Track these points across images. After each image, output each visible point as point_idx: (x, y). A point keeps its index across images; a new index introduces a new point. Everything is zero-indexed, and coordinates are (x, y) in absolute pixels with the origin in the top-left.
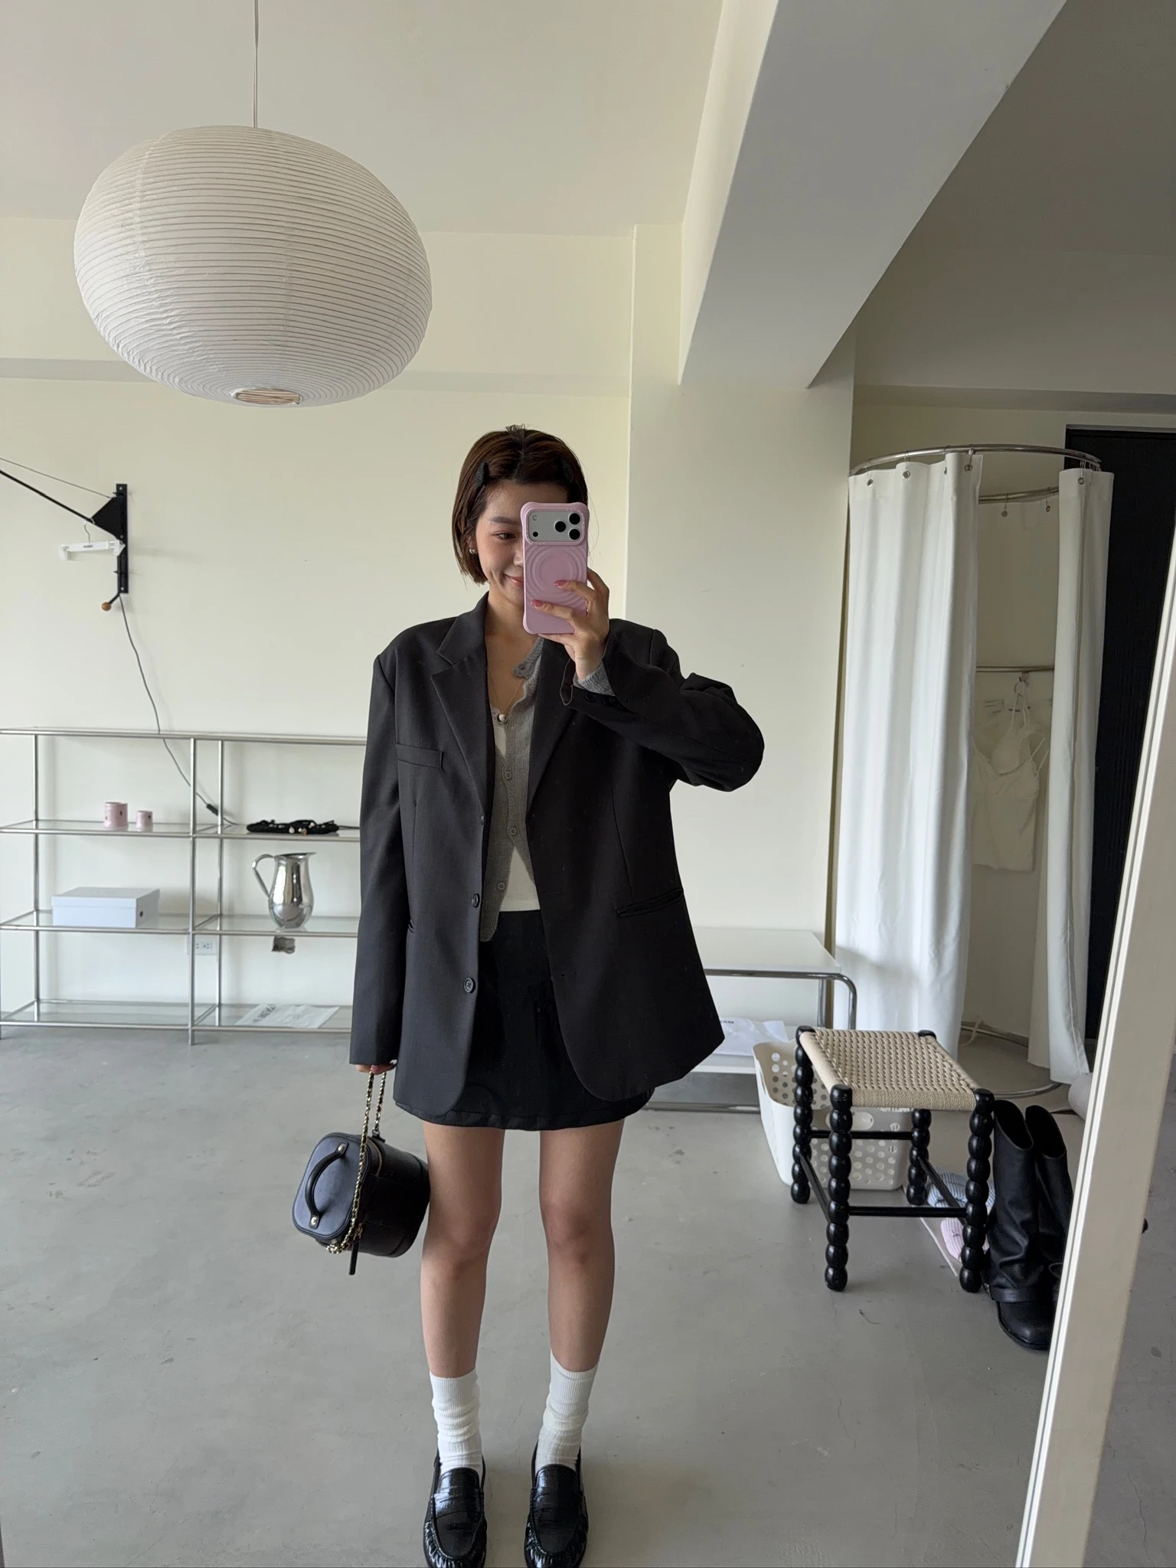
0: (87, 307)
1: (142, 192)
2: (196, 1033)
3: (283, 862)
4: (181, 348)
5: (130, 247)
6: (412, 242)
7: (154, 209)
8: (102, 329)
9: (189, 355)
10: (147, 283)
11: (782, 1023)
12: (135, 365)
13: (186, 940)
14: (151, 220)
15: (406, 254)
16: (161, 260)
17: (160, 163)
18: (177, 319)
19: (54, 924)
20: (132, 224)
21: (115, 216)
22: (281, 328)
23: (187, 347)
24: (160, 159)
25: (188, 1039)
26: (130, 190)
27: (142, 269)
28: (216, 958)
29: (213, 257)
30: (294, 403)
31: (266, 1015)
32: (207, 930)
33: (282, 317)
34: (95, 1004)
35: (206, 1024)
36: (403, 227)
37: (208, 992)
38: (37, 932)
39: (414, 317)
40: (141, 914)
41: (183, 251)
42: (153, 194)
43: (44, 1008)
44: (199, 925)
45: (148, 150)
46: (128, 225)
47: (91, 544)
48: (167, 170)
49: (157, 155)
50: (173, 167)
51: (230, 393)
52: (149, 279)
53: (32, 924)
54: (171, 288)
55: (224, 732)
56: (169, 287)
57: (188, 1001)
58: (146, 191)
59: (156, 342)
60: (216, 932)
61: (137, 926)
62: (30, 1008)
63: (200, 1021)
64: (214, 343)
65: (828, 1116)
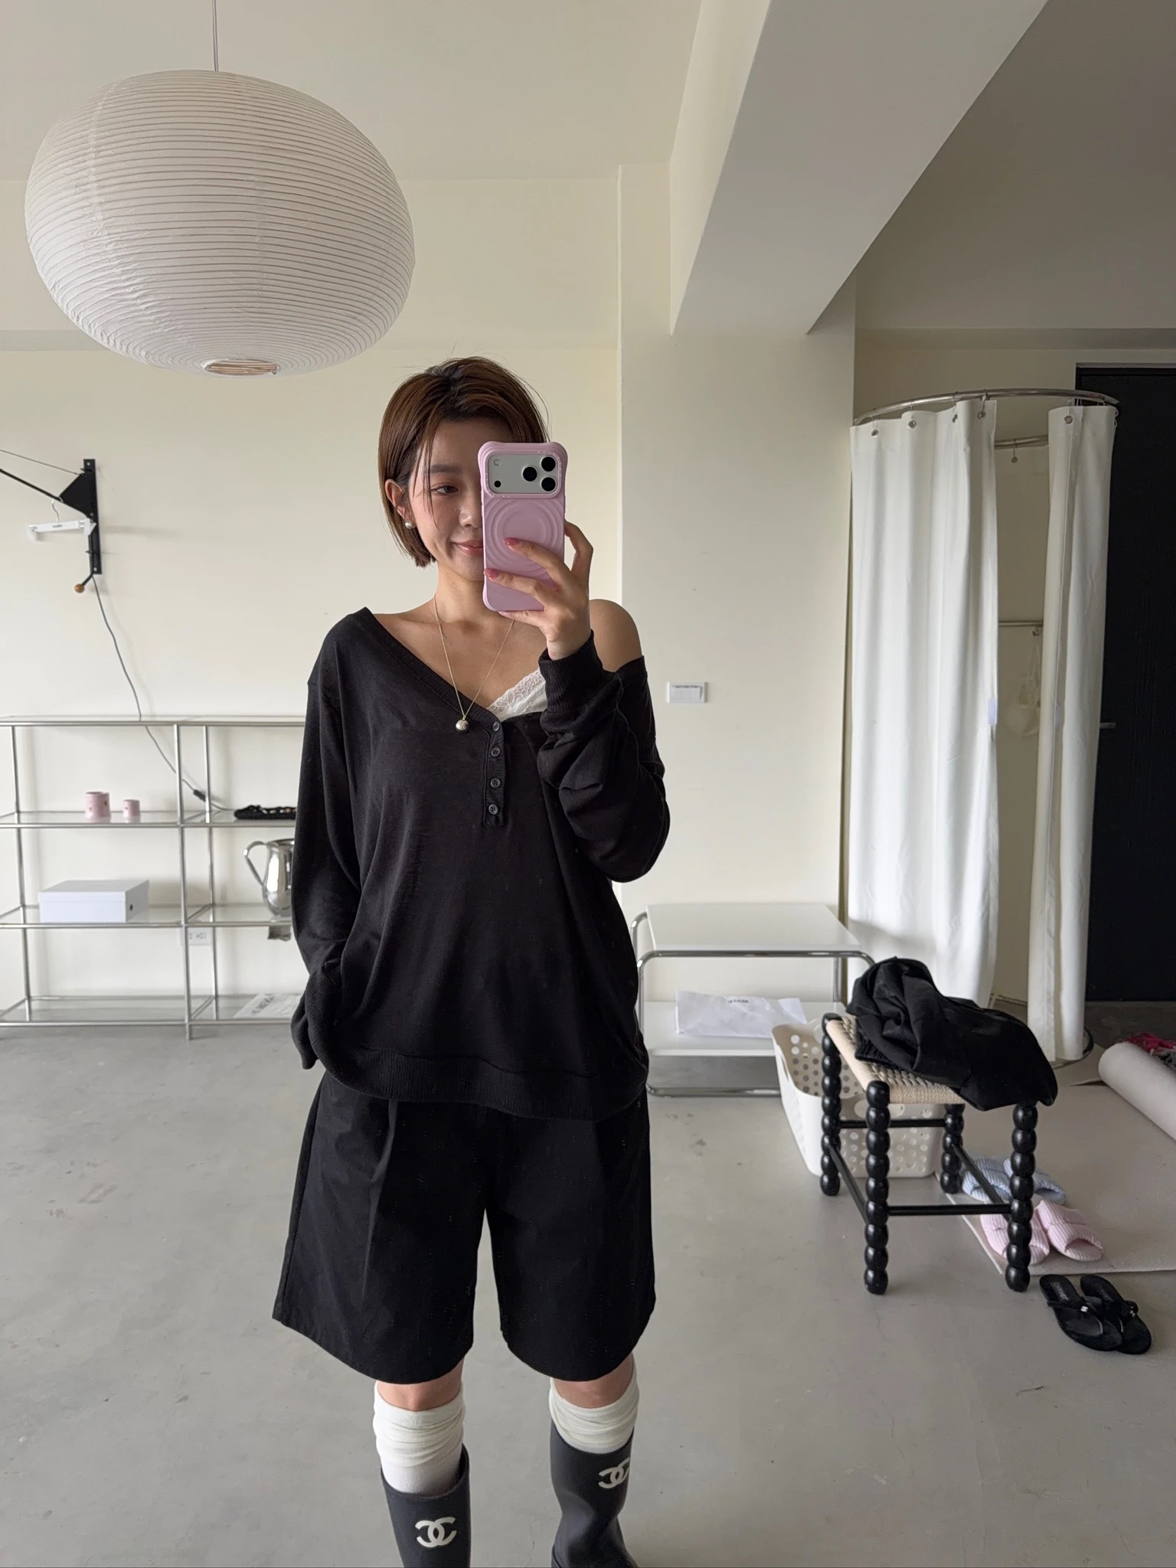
0: (42, 276)
1: (96, 147)
2: (193, 1027)
3: (275, 850)
4: (146, 318)
5: (85, 209)
6: (394, 194)
7: (112, 166)
8: (59, 301)
9: (156, 326)
10: (106, 249)
11: (797, 1000)
12: (98, 339)
13: (178, 933)
14: (109, 178)
15: (386, 207)
16: (121, 224)
17: (113, 115)
18: (141, 286)
19: (42, 921)
20: (87, 184)
21: (69, 175)
22: (255, 293)
23: (153, 318)
25: (185, 1033)
26: (84, 145)
27: (100, 234)
28: (210, 948)
30: (270, 373)
31: (265, 1005)
32: (202, 923)
33: (257, 281)
34: (88, 1000)
35: (204, 1017)
36: (381, 176)
37: (203, 983)
38: (25, 930)
39: (397, 276)
40: (131, 907)
41: (143, 212)
42: (108, 149)
43: (35, 1005)
44: (192, 916)
45: (102, 101)
46: (83, 185)
47: (60, 524)
48: (123, 122)
49: (111, 105)
50: (129, 118)
51: (202, 365)
52: (111, 243)
53: (19, 922)
54: (135, 254)
55: (207, 716)
56: (132, 252)
57: (184, 993)
58: (99, 146)
59: (121, 313)
60: (209, 923)
61: (127, 919)
62: (21, 1007)
63: (197, 1015)
64: (181, 312)
65: (863, 1110)
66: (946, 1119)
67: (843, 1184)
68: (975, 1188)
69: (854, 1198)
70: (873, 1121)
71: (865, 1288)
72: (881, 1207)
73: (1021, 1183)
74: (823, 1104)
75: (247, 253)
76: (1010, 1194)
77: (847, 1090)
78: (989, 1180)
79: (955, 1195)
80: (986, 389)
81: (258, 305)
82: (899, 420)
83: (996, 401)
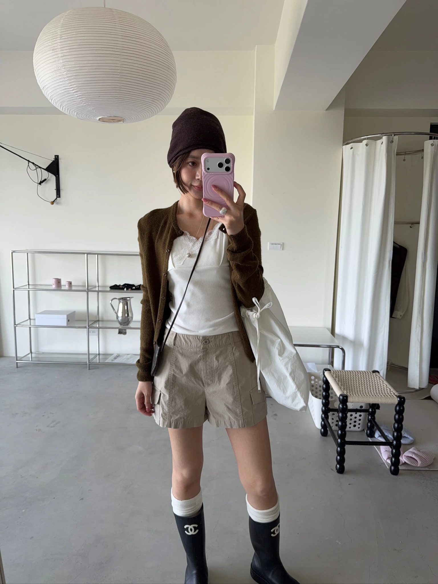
0: (39, 84)
1: (61, 35)
2: (90, 365)
3: (121, 301)
4: (77, 100)
5: (56, 59)
6: (170, 55)
7: (66, 42)
8: (45, 93)
9: (80, 103)
10: (63, 74)
11: (314, 364)
12: (59, 108)
14: (64, 47)
15: (167, 59)
16: (68, 64)
17: (67, 23)
18: (76, 88)
19: (36, 325)
20: (57, 49)
21: (50, 46)
23: (80, 100)
24: (67, 21)
25: (87, 368)
26: (56, 35)
27: (61, 68)
28: (97, 336)
29: (90, 62)
30: (123, 122)
31: (116, 358)
32: (94, 327)
33: (118, 87)
34: (51, 354)
35: (94, 362)
37: (94, 349)
38: (30, 328)
39: (170, 85)
40: (69, 321)
41: (77, 60)
42: (65, 36)
43: (33, 355)
44: (90, 324)
45: (63, 18)
46: (55, 49)
48: (71, 26)
49: (66, 20)
50: (73, 24)
51: (97, 118)
52: (64, 72)
53: (28, 325)
54: (74, 76)
55: (98, 251)
56: (73, 75)
57: (87, 352)
58: (62, 35)
59: (67, 98)
60: (97, 327)
61: (67, 325)
62: (28, 356)
63: (92, 361)
64: (90, 98)
65: (337, 405)
66: (369, 410)
67: (329, 432)
68: (379, 436)
69: (333, 438)
70: (341, 409)
71: (336, 471)
72: (343, 441)
73: (397, 434)
74: (322, 402)
75: (115, 76)
76: (393, 439)
77: (332, 397)
78: (385, 433)
79: (372, 438)
80: (394, 132)
81: (119, 96)
82: (361, 143)
83: (398, 137)
